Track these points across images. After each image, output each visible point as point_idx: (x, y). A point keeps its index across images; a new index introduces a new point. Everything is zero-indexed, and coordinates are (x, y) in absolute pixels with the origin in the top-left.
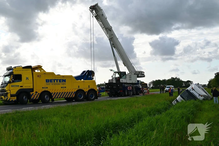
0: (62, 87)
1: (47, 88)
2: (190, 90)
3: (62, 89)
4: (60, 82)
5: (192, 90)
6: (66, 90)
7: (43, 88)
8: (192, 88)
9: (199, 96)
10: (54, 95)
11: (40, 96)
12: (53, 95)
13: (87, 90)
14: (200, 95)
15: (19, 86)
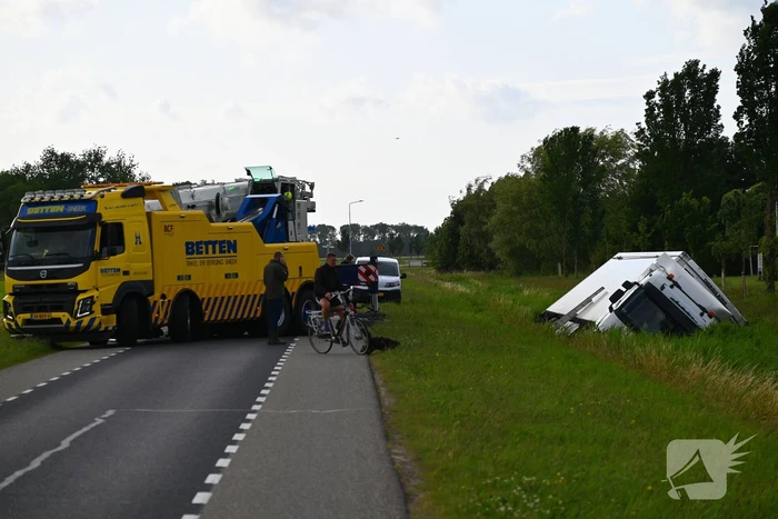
0: (227, 276)
1: (189, 277)
2: (663, 287)
3: (228, 281)
4: (221, 252)
5: (672, 287)
6: (239, 289)
7: (179, 278)
8: (670, 278)
9: (702, 315)
10: (206, 309)
11: (172, 312)
12: (204, 306)
13: (295, 290)
14: (704, 310)
15: (119, 270)
